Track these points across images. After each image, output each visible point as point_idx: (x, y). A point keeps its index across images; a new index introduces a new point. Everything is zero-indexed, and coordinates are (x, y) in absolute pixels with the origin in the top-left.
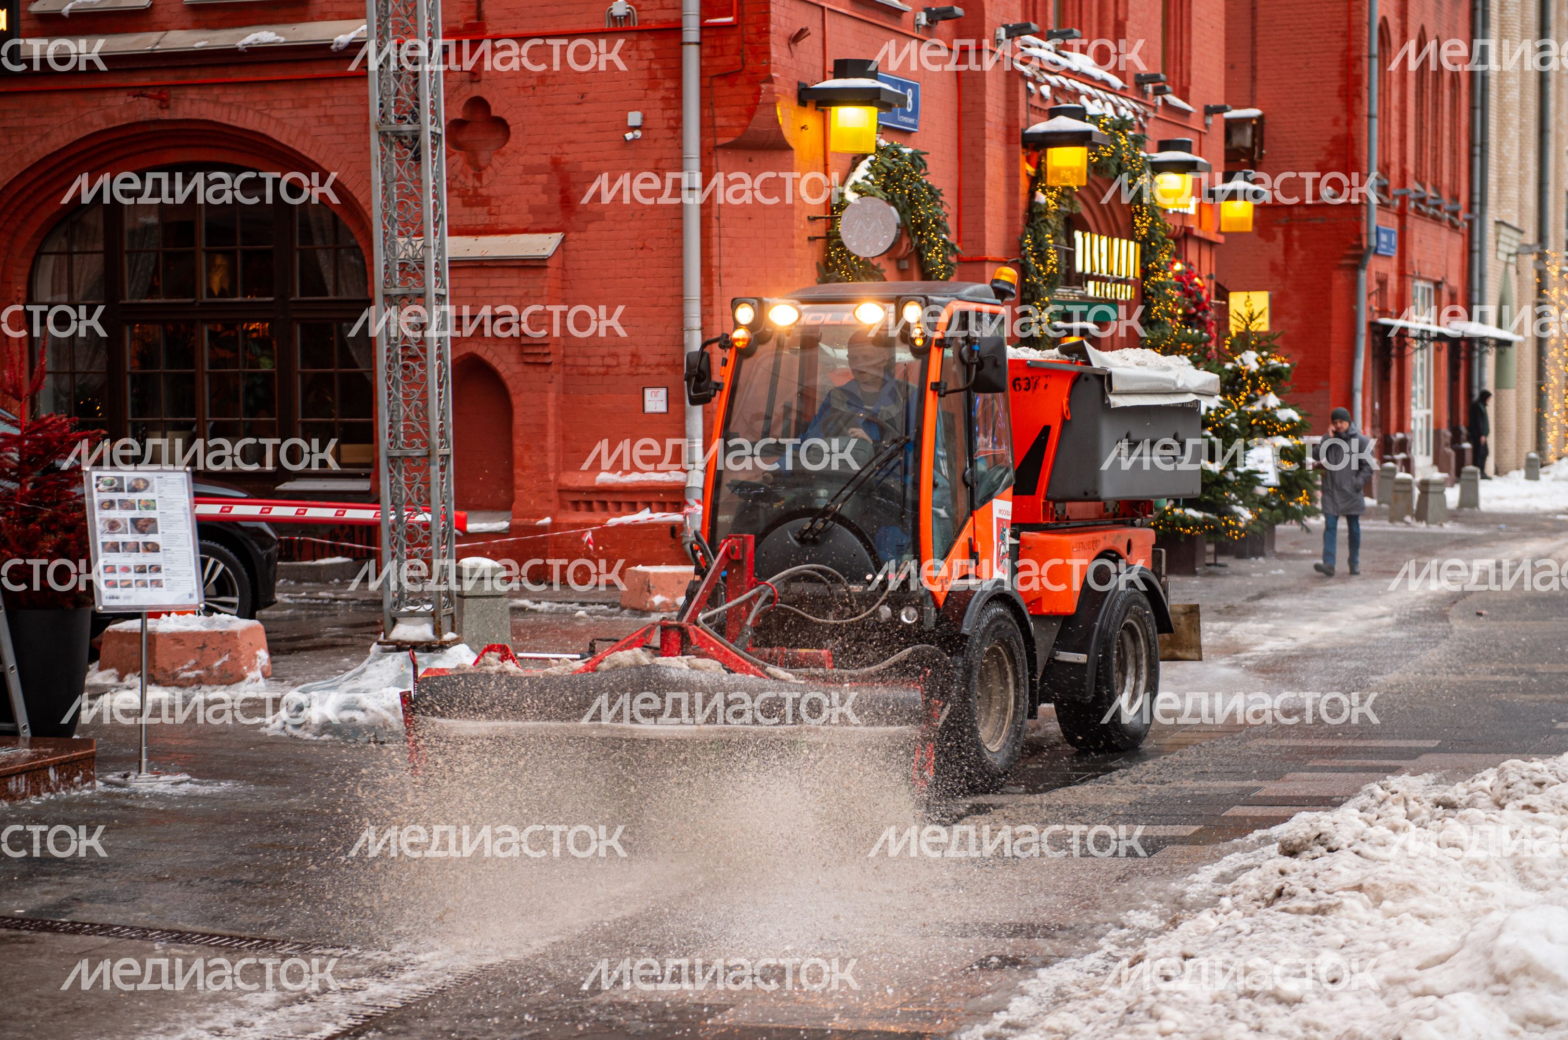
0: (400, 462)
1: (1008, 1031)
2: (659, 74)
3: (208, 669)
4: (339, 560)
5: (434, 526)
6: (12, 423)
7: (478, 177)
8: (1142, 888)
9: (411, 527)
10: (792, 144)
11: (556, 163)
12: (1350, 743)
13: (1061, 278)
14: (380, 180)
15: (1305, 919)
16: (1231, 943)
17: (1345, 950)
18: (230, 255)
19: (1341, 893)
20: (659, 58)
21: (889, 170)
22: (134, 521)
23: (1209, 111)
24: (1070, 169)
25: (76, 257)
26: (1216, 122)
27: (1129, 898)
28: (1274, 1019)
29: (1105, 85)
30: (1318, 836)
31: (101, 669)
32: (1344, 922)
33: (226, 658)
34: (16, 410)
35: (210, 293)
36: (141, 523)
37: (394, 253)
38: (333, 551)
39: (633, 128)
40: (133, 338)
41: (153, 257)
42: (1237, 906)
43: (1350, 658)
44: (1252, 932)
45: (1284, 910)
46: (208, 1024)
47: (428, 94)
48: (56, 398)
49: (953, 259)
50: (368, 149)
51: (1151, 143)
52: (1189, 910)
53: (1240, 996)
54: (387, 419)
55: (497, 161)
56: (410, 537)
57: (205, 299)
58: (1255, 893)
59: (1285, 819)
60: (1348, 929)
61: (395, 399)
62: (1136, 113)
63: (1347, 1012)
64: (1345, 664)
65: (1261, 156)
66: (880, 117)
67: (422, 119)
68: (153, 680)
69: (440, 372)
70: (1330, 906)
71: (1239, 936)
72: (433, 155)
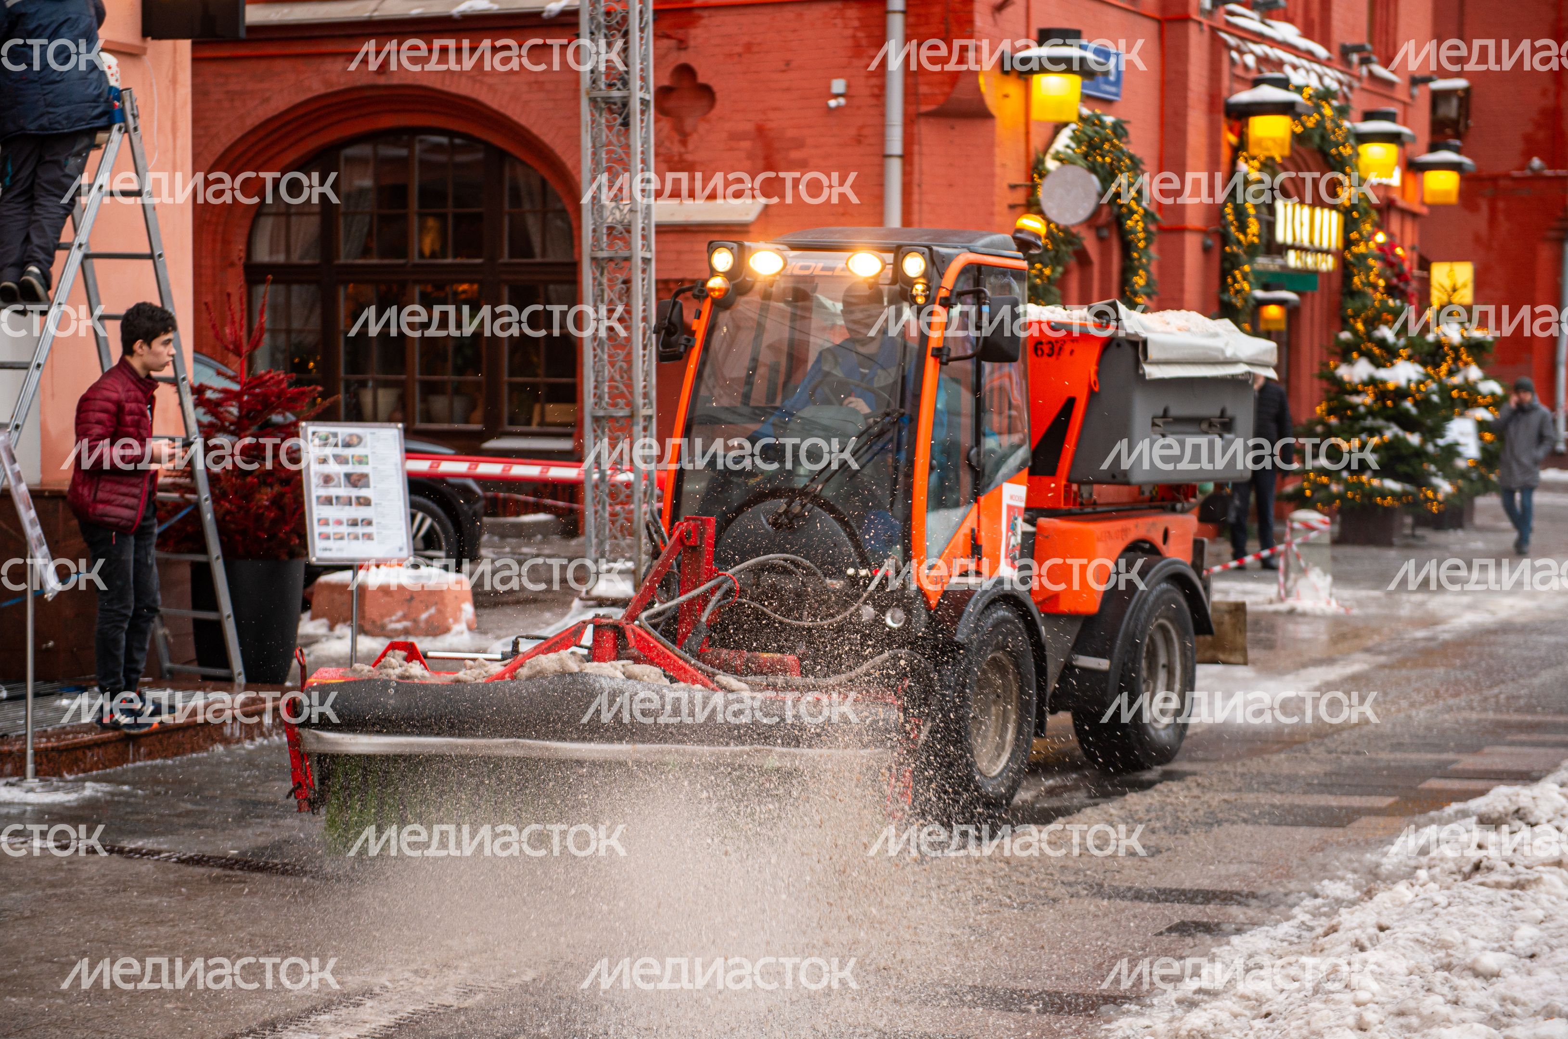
0: (604, 422)
1: (1201, 996)
2: (864, 42)
3: (415, 621)
4: (542, 517)
5: (636, 486)
6: (232, 379)
7: (684, 143)
8: (1337, 858)
9: (613, 485)
10: (994, 111)
11: (760, 131)
12: (1549, 718)
13: (1262, 248)
14: (590, 145)
15: (1504, 893)
16: (1428, 915)
17: (1544, 925)
18: (442, 218)
19: (1541, 868)
20: (864, 26)
21: (1091, 139)
22: (348, 476)
23: (1416, 81)
24: (1274, 140)
25: (294, 219)
26: (1421, 93)
27: (1324, 867)
28: (1471, 993)
29: (1310, 56)
30: (1517, 811)
31: (313, 618)
32: (1543, 898)
33: (432, 611)
34: (236, 366)
35: (421, 255)
36: (354, 478)
37: (601, 217)
38: (537, 508)
39: (837, 96)
40: (347, 298)
41: (367, 219)
42: (1433, 879)
43: (1551, 633)
44: (1449, 904)
45: (1482, 884)
46: (414, 966)
47: (638, 61)
48: (272, 355)
49: (1153, 228)
50: (577, 115)
51: (1356, 113)
52: (1384, 881)
53: (1436, 969)
54: (592, 379)
55: (702, 128)
56: (613, 495)
57: (417, 260)
58: (1452, 866)
59: (1482, 793)
60: (1547, 904)
61: (601, 360)
62: (1340, 83)
63: (1546, 987)
64: (1545, 639)
65: (1467, 127)
66: (1084, 86)
67: (631, 85)
68: (362, 630)
69: (644, 334)
70: (1529, 881)
71: (1436, 909)
72: (642, 121)
